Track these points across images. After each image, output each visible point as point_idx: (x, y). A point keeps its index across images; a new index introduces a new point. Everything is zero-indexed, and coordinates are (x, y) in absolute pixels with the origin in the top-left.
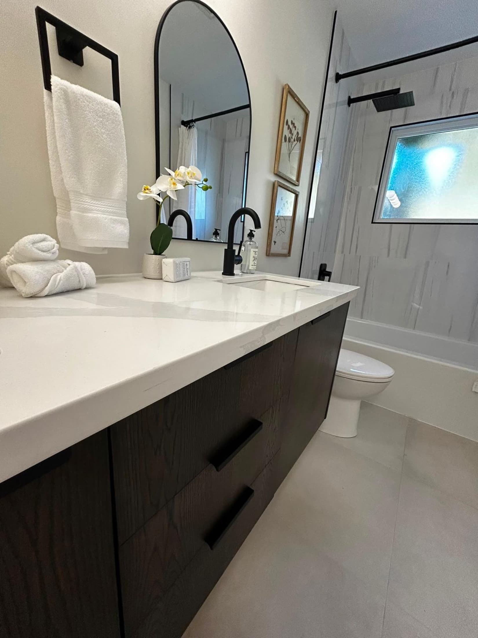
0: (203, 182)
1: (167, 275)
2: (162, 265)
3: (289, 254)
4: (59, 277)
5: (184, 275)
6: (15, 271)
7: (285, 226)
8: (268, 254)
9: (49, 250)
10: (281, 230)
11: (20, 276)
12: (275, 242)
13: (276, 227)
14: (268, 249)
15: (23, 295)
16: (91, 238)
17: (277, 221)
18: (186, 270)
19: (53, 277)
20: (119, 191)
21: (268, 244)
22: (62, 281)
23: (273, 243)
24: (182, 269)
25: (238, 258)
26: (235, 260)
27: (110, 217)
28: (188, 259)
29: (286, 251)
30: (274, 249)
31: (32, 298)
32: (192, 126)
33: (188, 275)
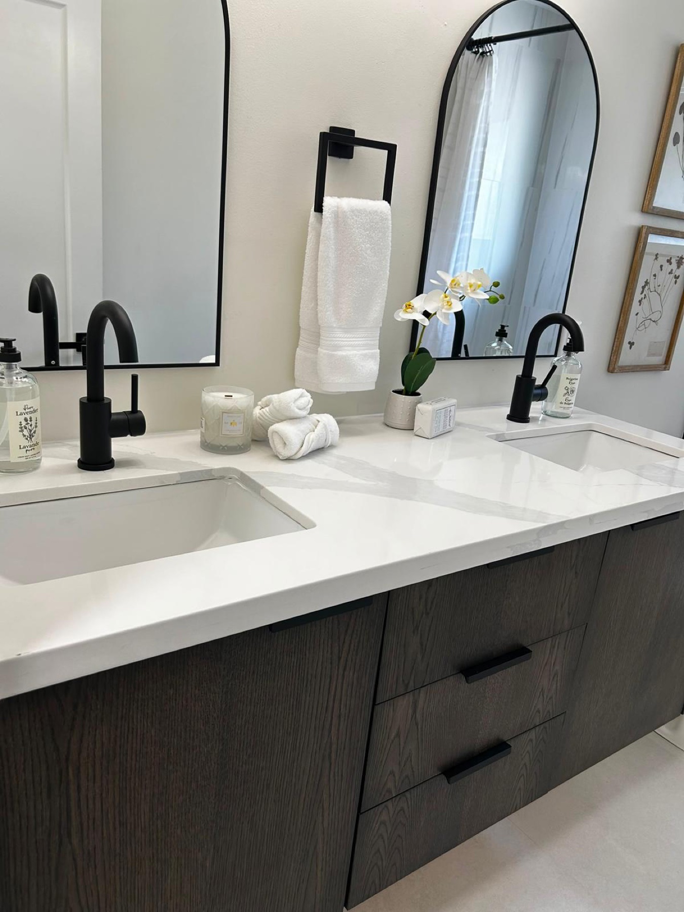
0: (491, 288)
1: (420, 428)
2: (416, 414)
3: (664, 366)
4: (311, 437)
5: (445, 426)
6: (276, 432)
7: (660, 309)
8: (611, 368)
9: (305, 408)
10: (650, 319)
11: (281, 438)
12: (631, 344)
13: (637, 314)
14: (613, 359)
15: (281, 457)
16: (336, 381)
17: (640, 301)
18: (448, 418)
19: (307, 436)
20: (376, 316)
21: (614, 348)
22: (313, 443)
23: (626, 345)
24: (442, 418)
25: (539, 391)
26: (532, 396)
27: (361, 352)
28: (454, 401)
29: (659, 360)
30: (627, 357)
31: (287, 461)
32: (487, 52)
33: (450, 426)
